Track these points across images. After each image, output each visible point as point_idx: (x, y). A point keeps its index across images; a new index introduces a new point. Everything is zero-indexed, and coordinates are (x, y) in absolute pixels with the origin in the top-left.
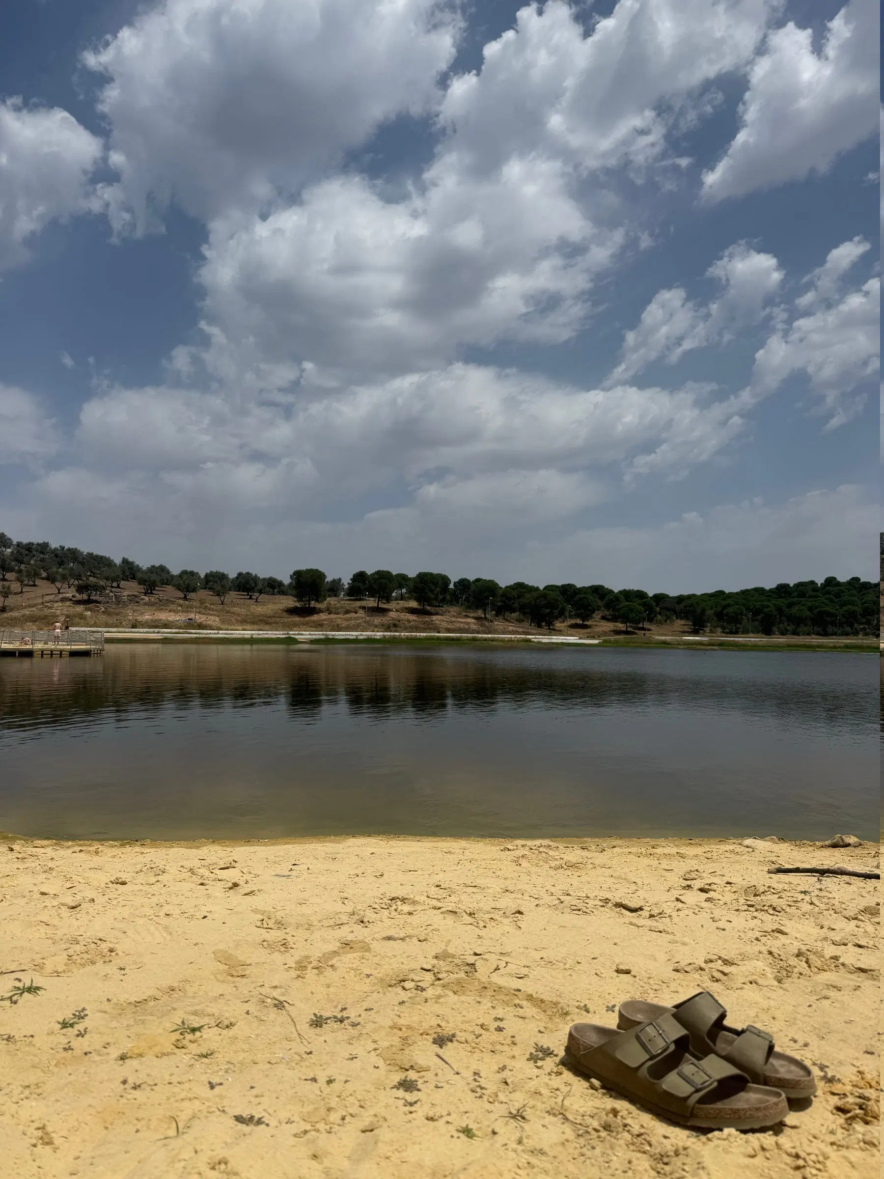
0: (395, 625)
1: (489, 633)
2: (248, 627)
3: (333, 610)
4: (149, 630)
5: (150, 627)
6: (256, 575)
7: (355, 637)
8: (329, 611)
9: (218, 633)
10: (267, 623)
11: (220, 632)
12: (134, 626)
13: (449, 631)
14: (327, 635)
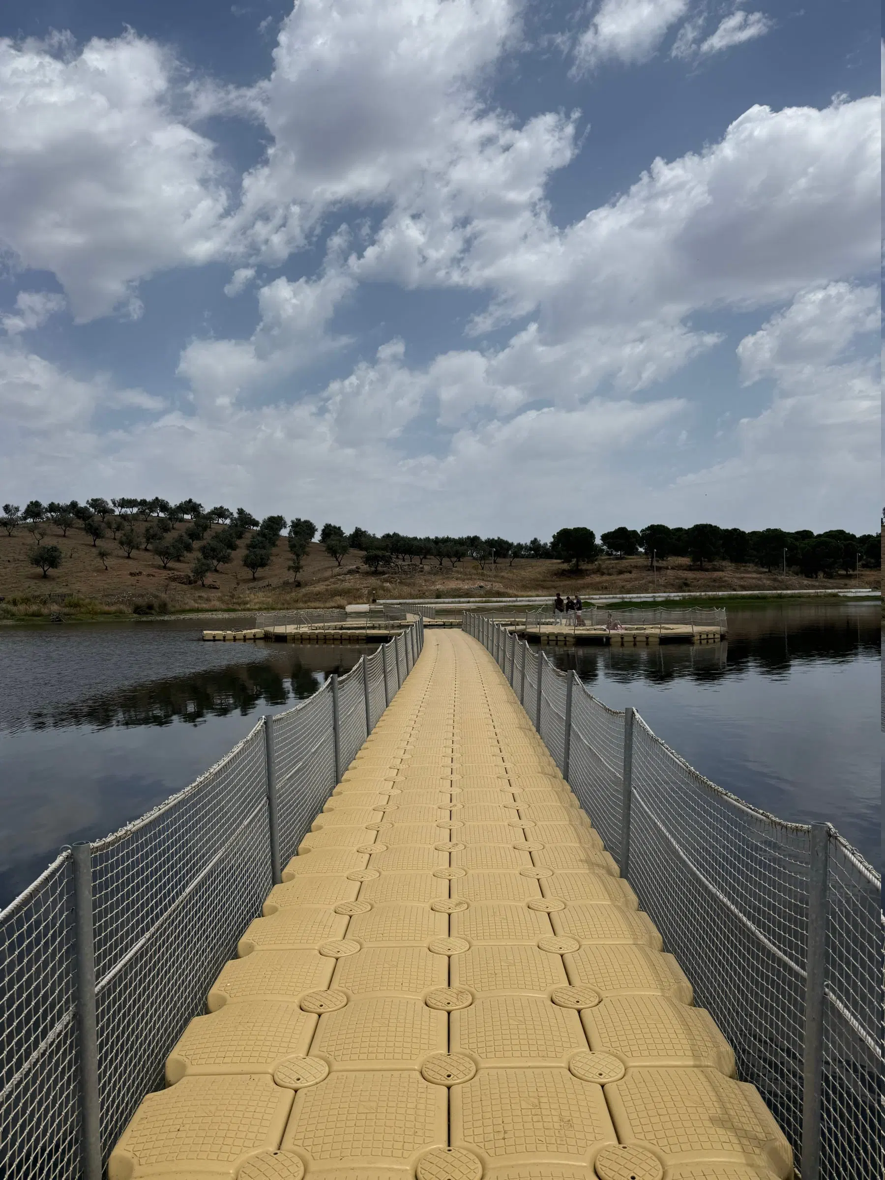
0: (686, 585)
1: (787, 589)
2: (540, 593)
3: (605, 571)
4: (453, 600)
5: (454, 597)
6: (499, 538)
7: (651, 600)
8: (599, 571)
9: (516, 601)
10: (544, 588)
11: (519, 599)
12: (438, 597)
13: (744, 588)
14: (623, 598)
